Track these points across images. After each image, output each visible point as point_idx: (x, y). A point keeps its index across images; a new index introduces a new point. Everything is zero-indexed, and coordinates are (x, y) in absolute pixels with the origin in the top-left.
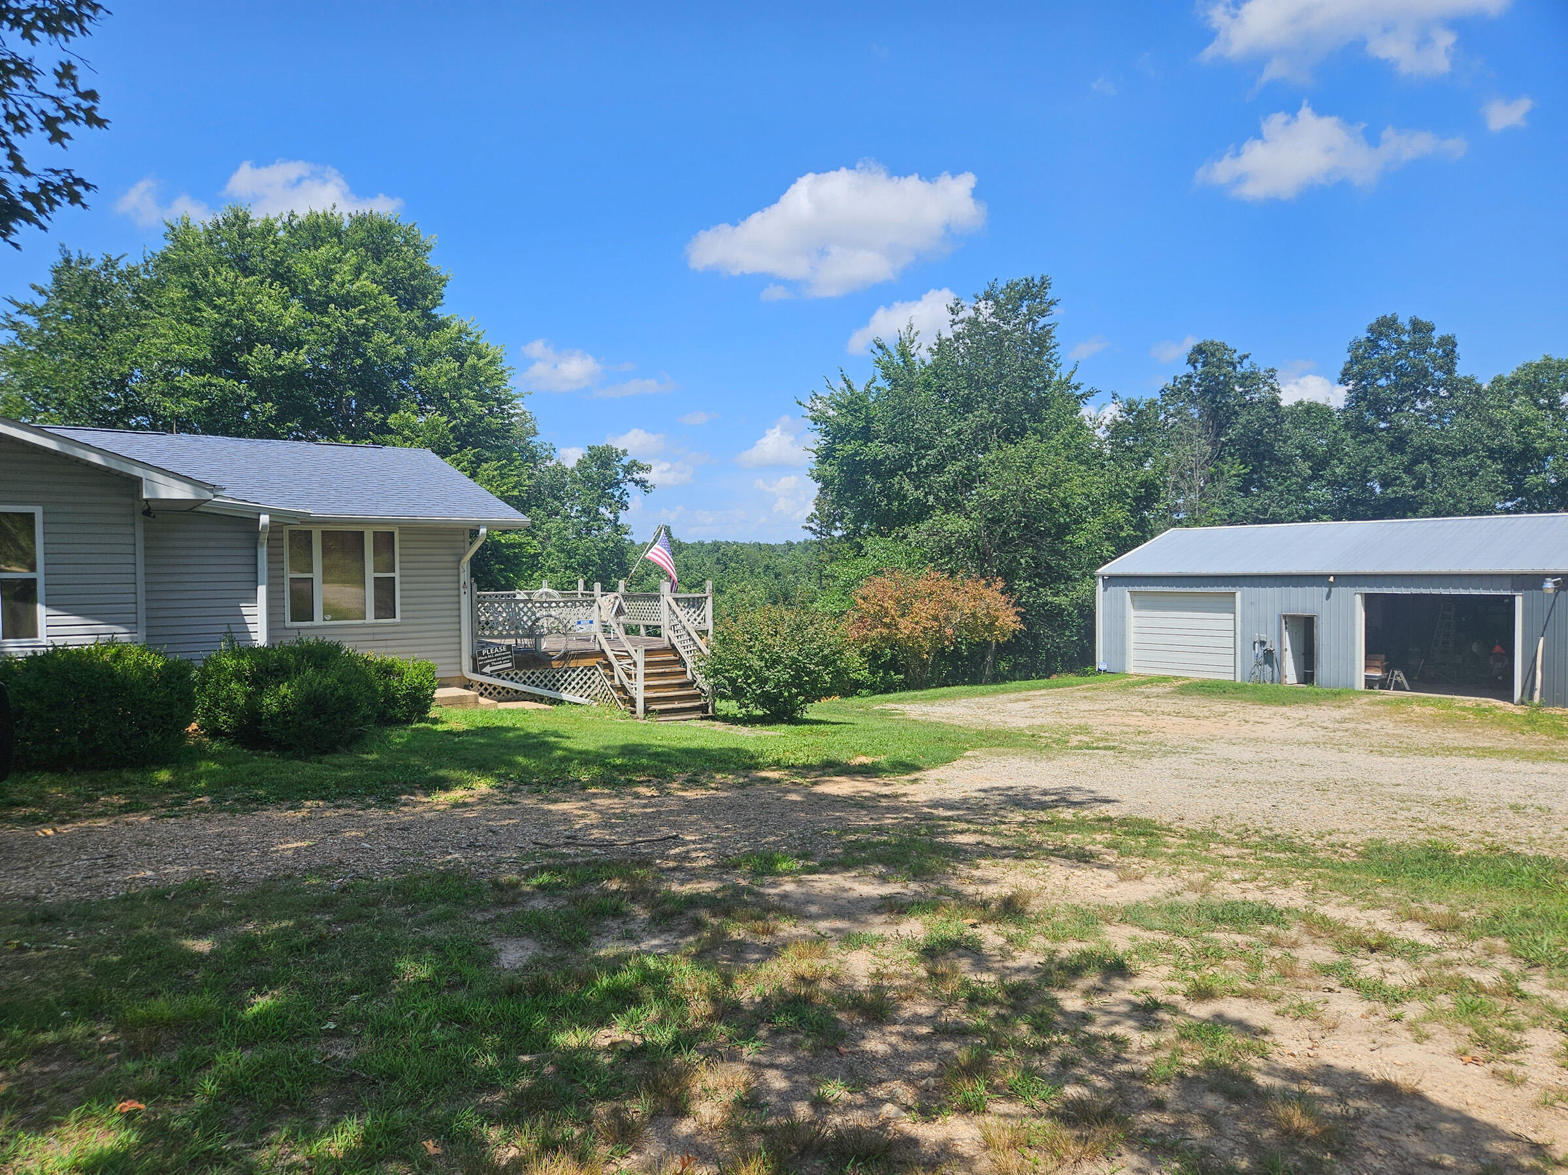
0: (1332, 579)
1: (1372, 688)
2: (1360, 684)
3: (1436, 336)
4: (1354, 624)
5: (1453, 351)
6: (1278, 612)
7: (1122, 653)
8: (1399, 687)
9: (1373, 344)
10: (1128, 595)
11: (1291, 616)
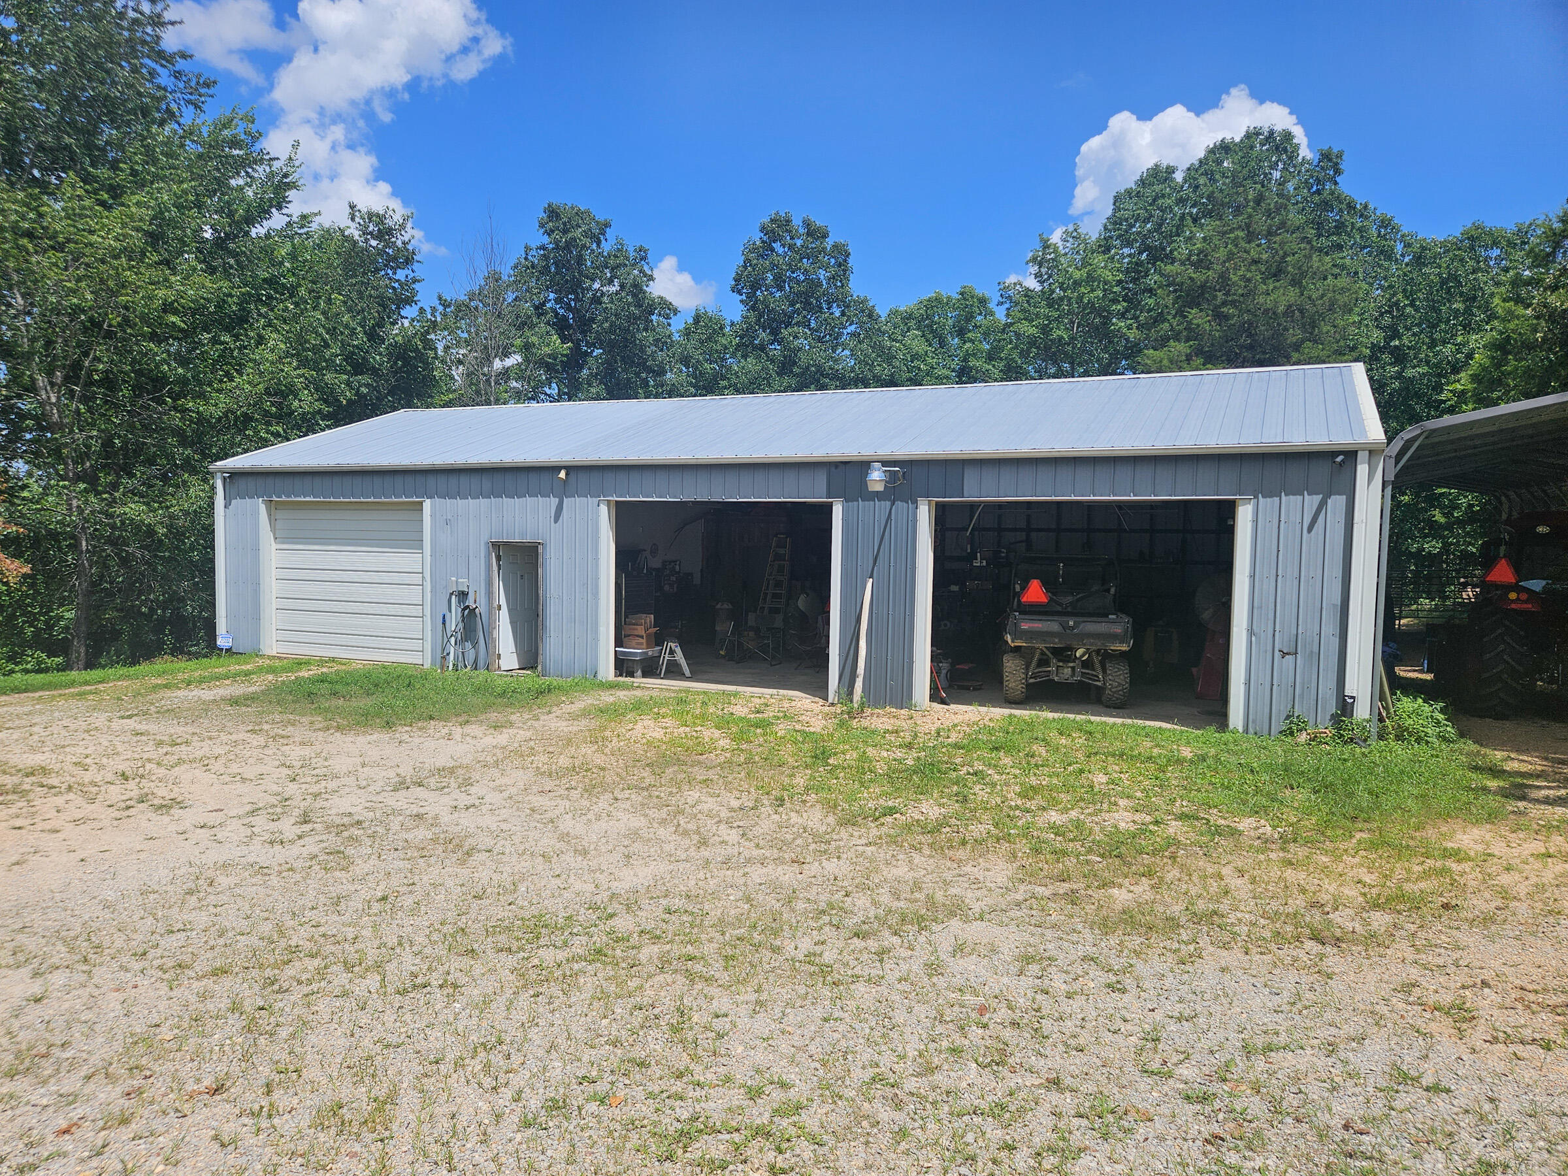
0: (562, 474)
1: (631, 674)
2: (607, 669)
3: (829, 243)
4: (596, 559)
5: (845, 261)
6: (485, 537)
7: (256, 616)
8: (673, 671)
9: (768, 247)
10: (263, 508)
11: (507, 544)
